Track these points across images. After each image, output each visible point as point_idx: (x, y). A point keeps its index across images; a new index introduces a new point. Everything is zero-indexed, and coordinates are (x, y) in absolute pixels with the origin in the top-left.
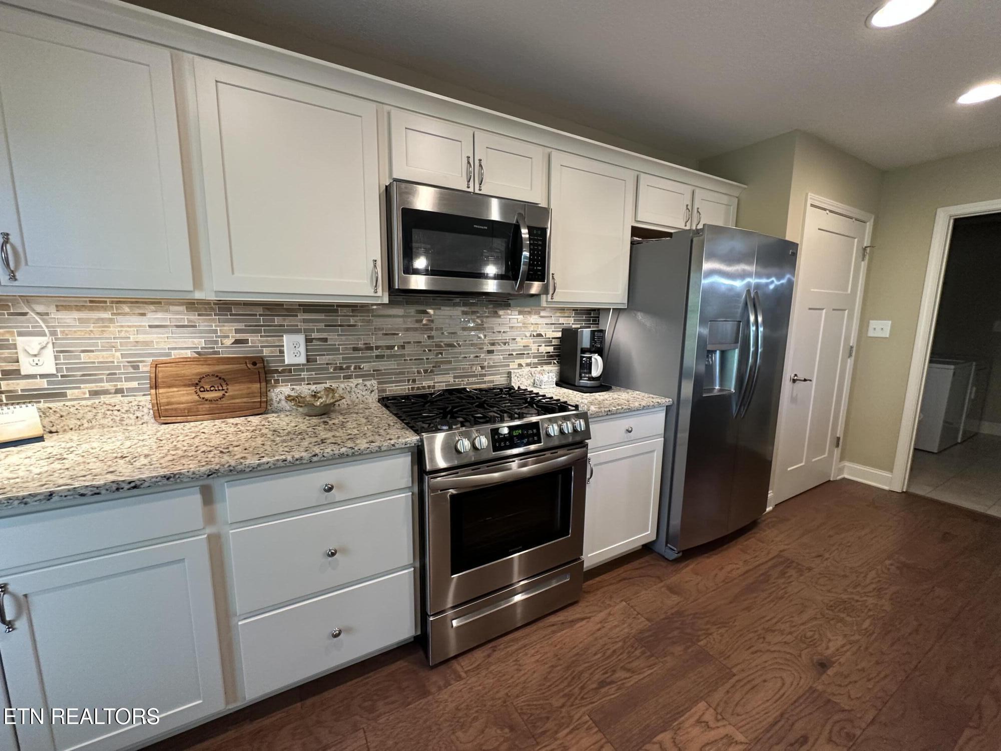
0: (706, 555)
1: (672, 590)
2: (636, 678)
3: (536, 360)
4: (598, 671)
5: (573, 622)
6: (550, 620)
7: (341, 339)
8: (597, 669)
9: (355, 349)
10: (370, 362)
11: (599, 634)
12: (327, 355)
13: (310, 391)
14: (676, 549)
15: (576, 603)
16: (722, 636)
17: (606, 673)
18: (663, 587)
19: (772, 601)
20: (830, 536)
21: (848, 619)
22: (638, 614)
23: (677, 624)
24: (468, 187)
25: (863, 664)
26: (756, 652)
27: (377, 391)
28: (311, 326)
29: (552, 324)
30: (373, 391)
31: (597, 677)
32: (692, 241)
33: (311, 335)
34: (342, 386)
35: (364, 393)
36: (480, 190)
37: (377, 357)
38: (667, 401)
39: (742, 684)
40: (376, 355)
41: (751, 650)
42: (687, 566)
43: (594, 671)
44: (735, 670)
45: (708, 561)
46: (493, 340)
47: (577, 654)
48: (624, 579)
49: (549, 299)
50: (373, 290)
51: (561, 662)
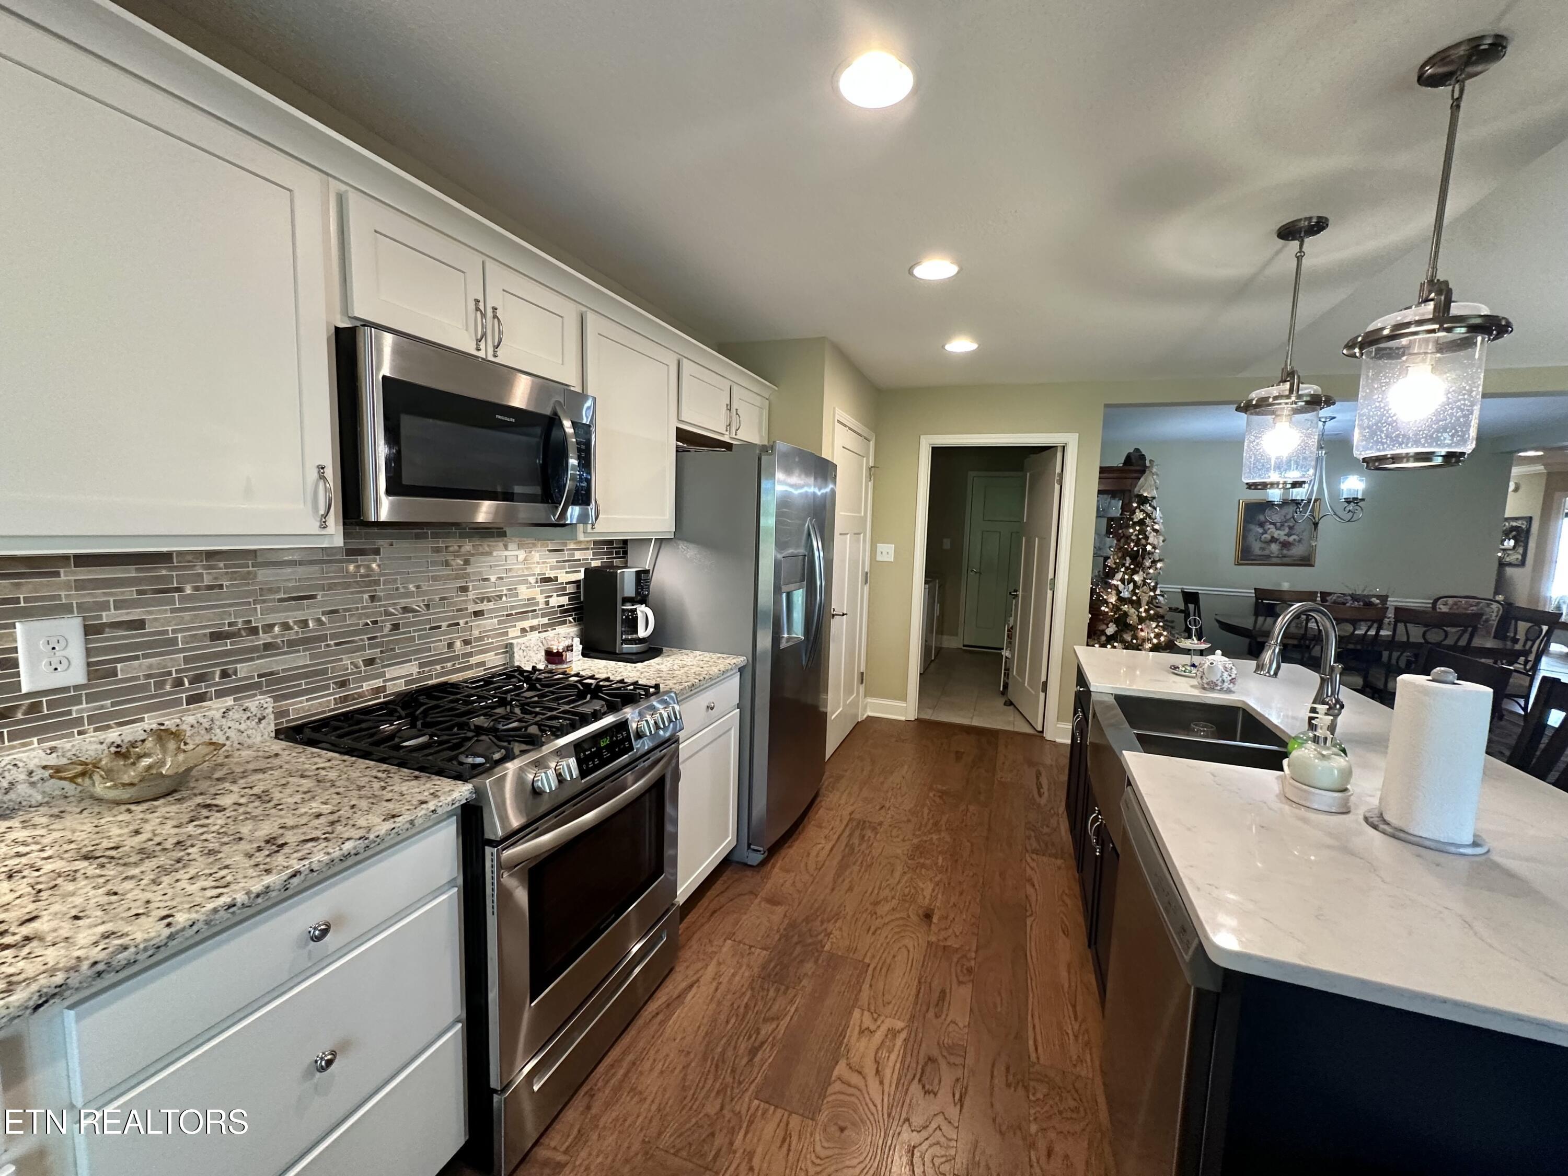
0: (787, 845)
1: (773, 901)
2: (784, 1023)
3: (545, 620)
4: (741, 1038)
5: (681, 996)
6: (650, 1010)
7: (182, 617)
8: (738, 1038)
9: (216, 636)
10: (252, 659)
11: (719, 994)
12: (145, 656)
13: (104, 746)
14: (761, 849)
15: (671, 970)
16: (841, 929)
17: (750, 1037)
18: (760, 902)
19: (866, 871)
20: (882, 783)
21: (928, 862)
22: (751, 947)
23: (795, 939)
24: (478, 350)
25: (953, 900)
26: (876, 931)
27: (272, 717)
28: (99, 595)
29: (565, 561)
30: (264, 717)
31: (743, 1047)
32: (760, 459)
33: (100, 617)
34: (191, 719)
35: (242, 727)
36: (495, 356)
37: (267, 646)
38: (741, 660)
39: (878, 968)
40: (264, 644)
41: (871, 932)
42: (773, 867)
43: (736, 1042)
44: (867, 960)
45: (791, 851)
46: (481, 593)
47: (707, 1034)
48: (715, 912)
49: (589, 530)
50: (318, 524)
51: (692, 1055)
